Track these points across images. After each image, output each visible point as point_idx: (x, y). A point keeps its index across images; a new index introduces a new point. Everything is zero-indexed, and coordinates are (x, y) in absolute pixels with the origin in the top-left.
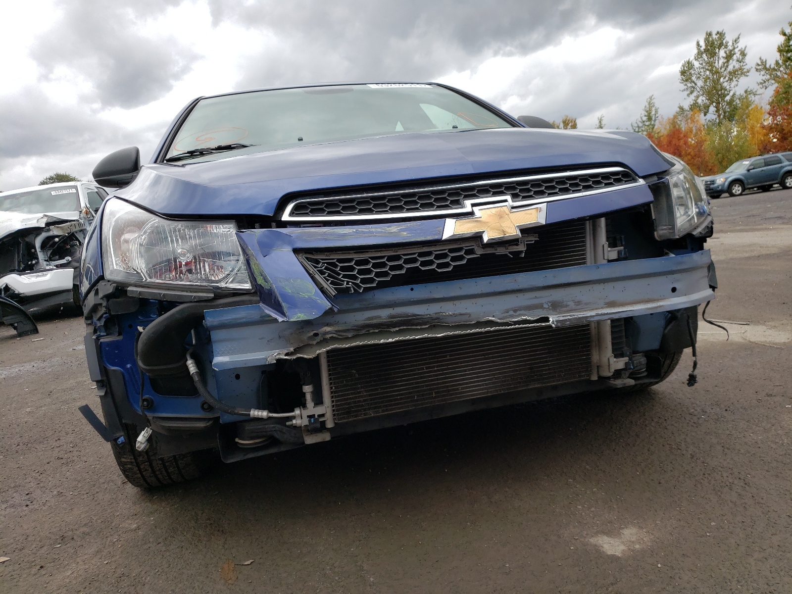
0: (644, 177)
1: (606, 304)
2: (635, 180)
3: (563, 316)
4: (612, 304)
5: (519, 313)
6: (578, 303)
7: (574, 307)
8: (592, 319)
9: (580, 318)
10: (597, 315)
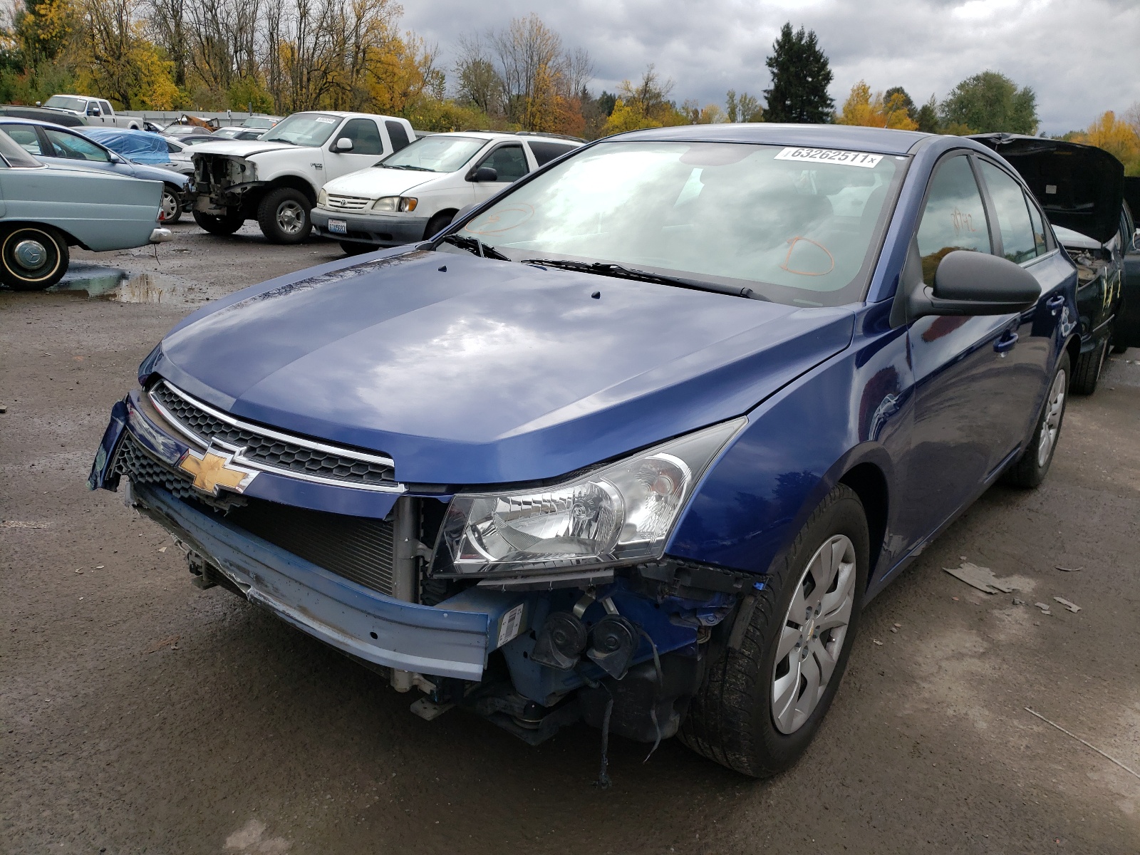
0: (406, 484)
1: (300, 607)
2: (394, 483)
3: (260, 595)
4: (303, 610)
5: (232, 568)
6: (276, 590)
7: (272, 591)
8: (277, 613)
9: (268, 605)
10: (283, 612)
